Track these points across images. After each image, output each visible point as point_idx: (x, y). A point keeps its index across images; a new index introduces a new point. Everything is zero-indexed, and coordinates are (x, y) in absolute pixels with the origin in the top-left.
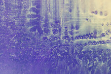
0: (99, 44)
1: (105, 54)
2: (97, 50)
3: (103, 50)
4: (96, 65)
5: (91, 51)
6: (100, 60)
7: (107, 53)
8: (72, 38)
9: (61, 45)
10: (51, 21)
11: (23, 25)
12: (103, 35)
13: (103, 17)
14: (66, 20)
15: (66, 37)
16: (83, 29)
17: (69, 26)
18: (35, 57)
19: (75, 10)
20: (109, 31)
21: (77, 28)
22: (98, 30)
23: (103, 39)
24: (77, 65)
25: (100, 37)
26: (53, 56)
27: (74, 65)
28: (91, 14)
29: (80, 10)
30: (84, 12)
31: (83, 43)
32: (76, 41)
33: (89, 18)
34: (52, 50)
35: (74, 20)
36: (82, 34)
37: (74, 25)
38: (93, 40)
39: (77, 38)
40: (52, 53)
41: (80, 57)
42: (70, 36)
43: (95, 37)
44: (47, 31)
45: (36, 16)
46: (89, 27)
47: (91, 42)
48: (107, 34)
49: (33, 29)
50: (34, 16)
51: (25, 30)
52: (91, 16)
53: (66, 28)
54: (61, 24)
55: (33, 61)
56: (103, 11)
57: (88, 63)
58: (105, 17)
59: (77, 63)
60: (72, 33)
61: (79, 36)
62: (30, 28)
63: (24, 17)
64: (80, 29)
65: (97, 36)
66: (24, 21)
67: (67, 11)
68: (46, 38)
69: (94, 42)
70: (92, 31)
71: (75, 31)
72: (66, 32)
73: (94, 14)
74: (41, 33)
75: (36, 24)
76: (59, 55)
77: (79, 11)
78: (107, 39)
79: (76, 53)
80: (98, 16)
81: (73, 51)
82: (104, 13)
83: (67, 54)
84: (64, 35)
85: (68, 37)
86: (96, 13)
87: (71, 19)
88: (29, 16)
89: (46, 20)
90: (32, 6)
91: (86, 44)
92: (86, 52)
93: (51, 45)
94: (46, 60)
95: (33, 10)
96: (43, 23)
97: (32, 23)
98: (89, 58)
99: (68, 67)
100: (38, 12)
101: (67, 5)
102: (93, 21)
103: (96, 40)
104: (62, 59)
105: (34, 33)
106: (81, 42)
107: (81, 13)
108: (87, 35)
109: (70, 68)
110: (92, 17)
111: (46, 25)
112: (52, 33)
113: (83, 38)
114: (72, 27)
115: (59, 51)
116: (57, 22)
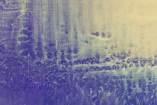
0: (104, 71)
1: (112, 82)
2: (101, 77)
3: (108, 77)
4: (102, 95)
5: (93, 79)
6: (105, 89)
7: (114, 81)
8: (70, 63)
9: (57, 71)
10: (44, 44)
11: (14, 49)
12: (107, 60)
13: (106, 39)
14: (62, 43)
15: (62, 62)
16: (83, 52)
17: (66, 49)
18: (27, 84)
19: (72, 32)
20: (114, 55)
21: (76, 51)
22: (101, 54)
23: (108, 64)
24: (77, 95)
25: (104, 62)
26: (49, 83)
27: (74, 95)
28: (91, 36)
29: (78, 31)
30: (83, 33)
31: (83, 69)
32: (75, 66)
33: (89, 40)
34: (47, 76)
35: (71, 43)
36: (82, 58)
37: (72, 49)
38: (96, 65)
39: (77, 62)
40: (47, 80)
41: (81, 85)
42: (68, 61)
43: (98, 62)
44: (41, 55)
45: (28, 39)
46: (90, 51)
47: (93, 67)
48: (113, 59)
49: (25, 54)
50: (25, 39)
51: (15, 54)
52: (91, 38)
53: (62, 51)
54: (56, 48)
55: (25, 89)
56: (106, 32)
57: (91, 92)
58: (109, 39)
59: (77, 92)
60: (69, 58)
61: (79, 61)
62: (21, 52)
63: (14, 40)
64: (79, 53)
65: (100, 61)
66: (14, 44)
67: (63, 33)
68: (40, 63)
69: (97, 68)
70: (93, 55)
71: (73, 55)
72: (62, 56)
73: (94, 36)
74: (33, 57)
75: (28, 47)
76: (56, 83)
77: (77, 33)
78: (113, 65)
79: (76, 81)
80: (100, 38)
81: (71, 78)
82: (106, 35)
83: (64, 81)
84: (60, 60)
85: (65, 62)
86: (97, 34)
87: (68, 41)
88: (20, 39)
89: (39, 43)
90: (22, 28)
91: (87, 70)
92: (87, 79)
93: (46, 71)
94: (40, 88)
95: (24, 32)
96: (35, 47)
97: (24, 46)
98: (91, 87)
99: (67, 97)
100: (29, 34)
101: (62, 26)
102: (93, 44)
103: (100, 66)
104: (59, 87)
105: (25, 57)
106: (81, 67)
107: (80, 35)
108: (88, 59)
109: (70, 98)
110: (93, 38)
111: (39, 48)
112: (46, 57)
113: (83, 63)
114: (70, 51)
115: (55, 77)
116: (52, 45)
